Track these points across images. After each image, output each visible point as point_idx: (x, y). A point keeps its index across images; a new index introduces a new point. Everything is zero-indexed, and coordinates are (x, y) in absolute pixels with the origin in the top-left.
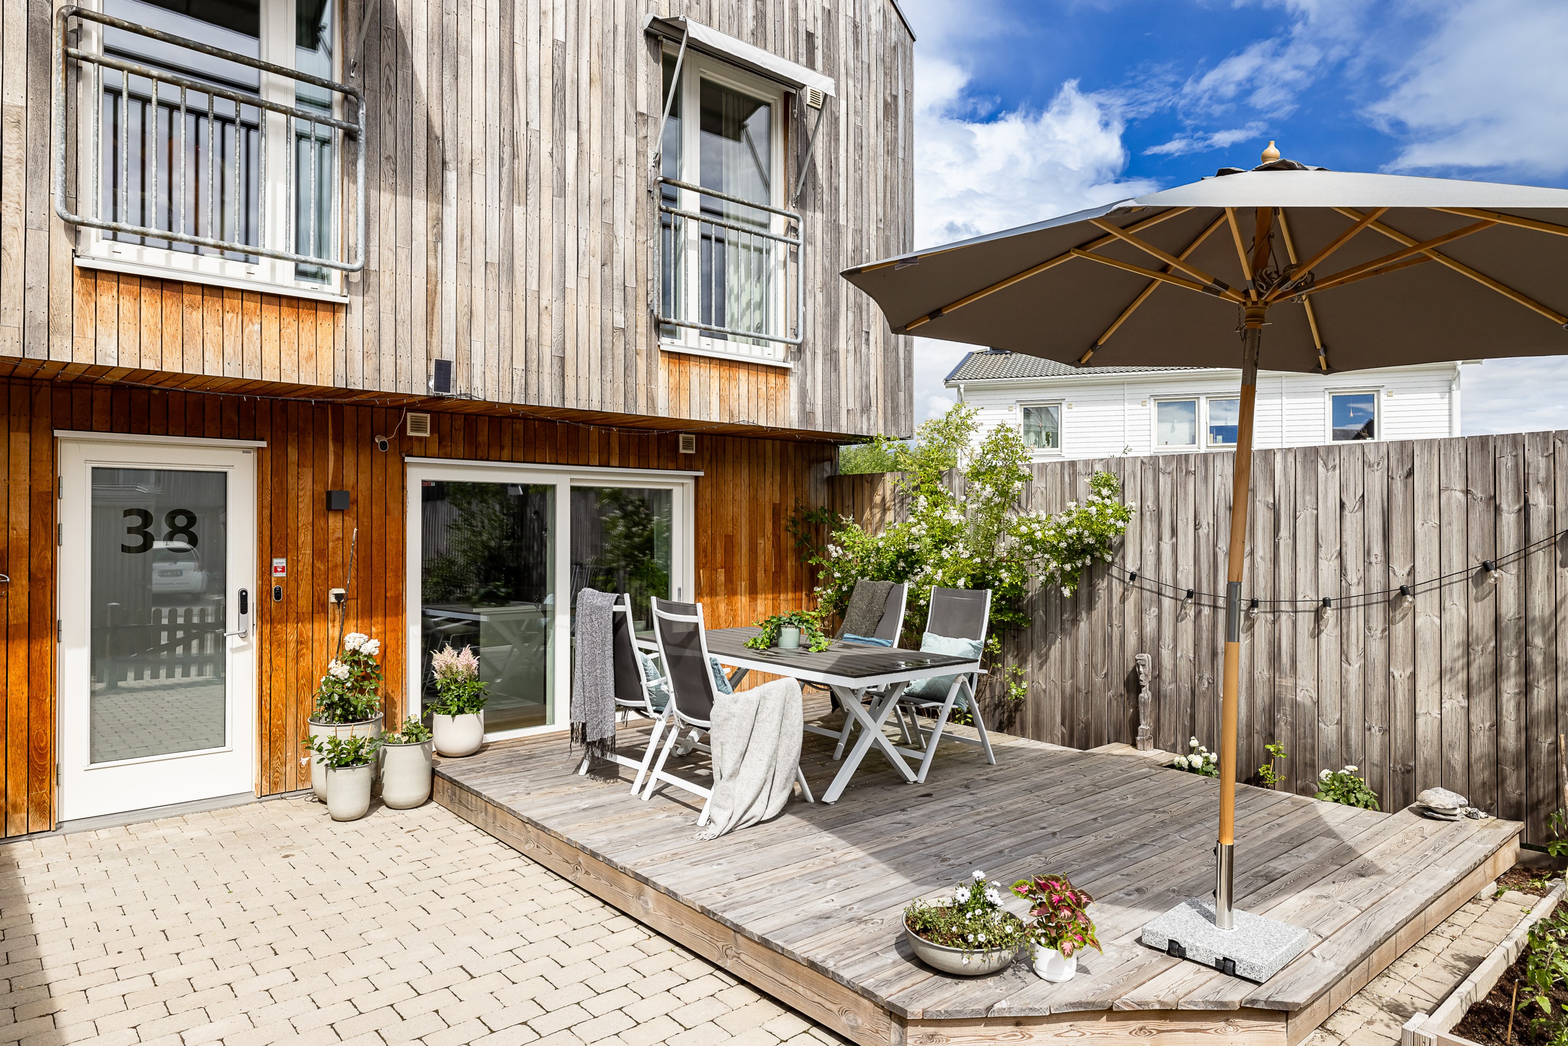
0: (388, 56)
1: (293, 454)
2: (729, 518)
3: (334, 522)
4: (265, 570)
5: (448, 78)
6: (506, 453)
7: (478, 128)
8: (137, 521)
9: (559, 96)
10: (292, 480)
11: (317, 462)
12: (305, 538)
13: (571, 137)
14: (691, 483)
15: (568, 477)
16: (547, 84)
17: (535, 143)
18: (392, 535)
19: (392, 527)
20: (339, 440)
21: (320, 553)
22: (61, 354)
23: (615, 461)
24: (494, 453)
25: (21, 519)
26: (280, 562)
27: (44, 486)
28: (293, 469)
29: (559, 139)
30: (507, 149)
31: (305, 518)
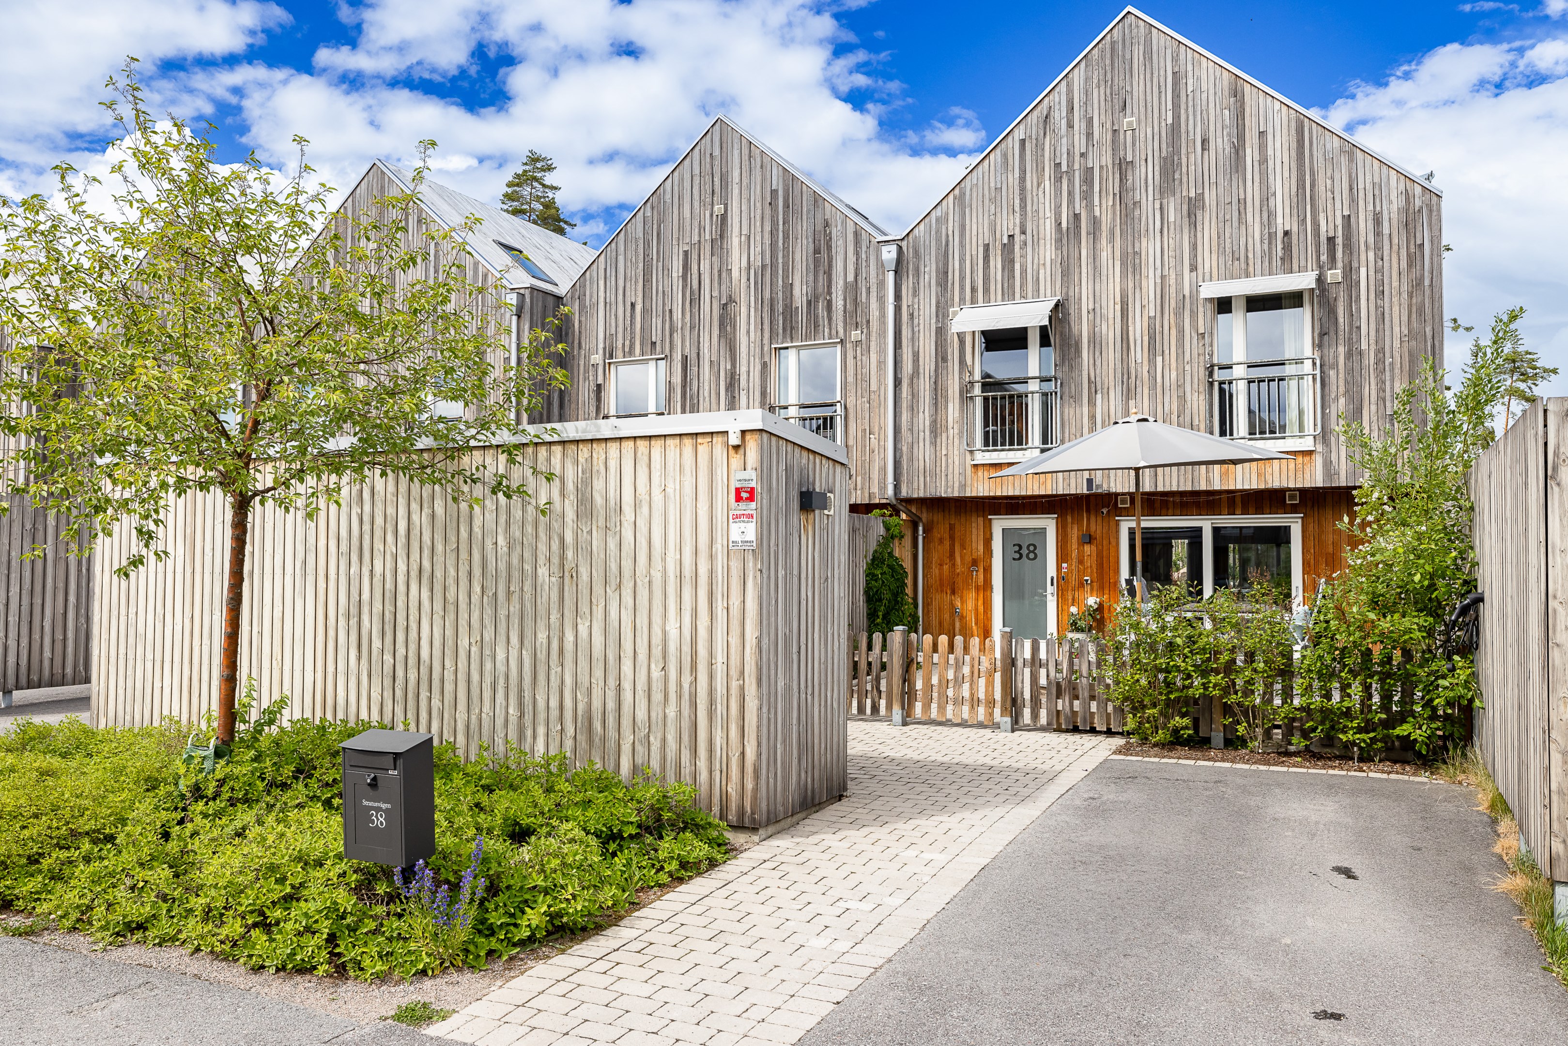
0: (1072, 355)
1: (1069, 519)
2: (1330, 542)
3: (1087, 548)
4: (1059, 568)
5: (1097, 354)
6: (1170, 511)
7: (1111, 371)
8: (1017, 548)
9: (1152, 342)
10: (1069, 530)
11: (1080, 523)
12: (1075, 554)
13: (1159, 359)
14: (1300, 521)
15: (1210, 522)
16: (1146, 338)
17: (1139, 369)
18: (1112, 554)
19: (1112, 550)
20: (1088, 511)
21: (1081, 562)
22: (968, 494)
23: (1239, 511)
24: (1163, 512)
25: (981, 548)
26: (1065, 565)
27: (988, 536)
28: (1069, 526)
29: (1152, 362)
30: (1125, 376)
31: (1075, 546)
